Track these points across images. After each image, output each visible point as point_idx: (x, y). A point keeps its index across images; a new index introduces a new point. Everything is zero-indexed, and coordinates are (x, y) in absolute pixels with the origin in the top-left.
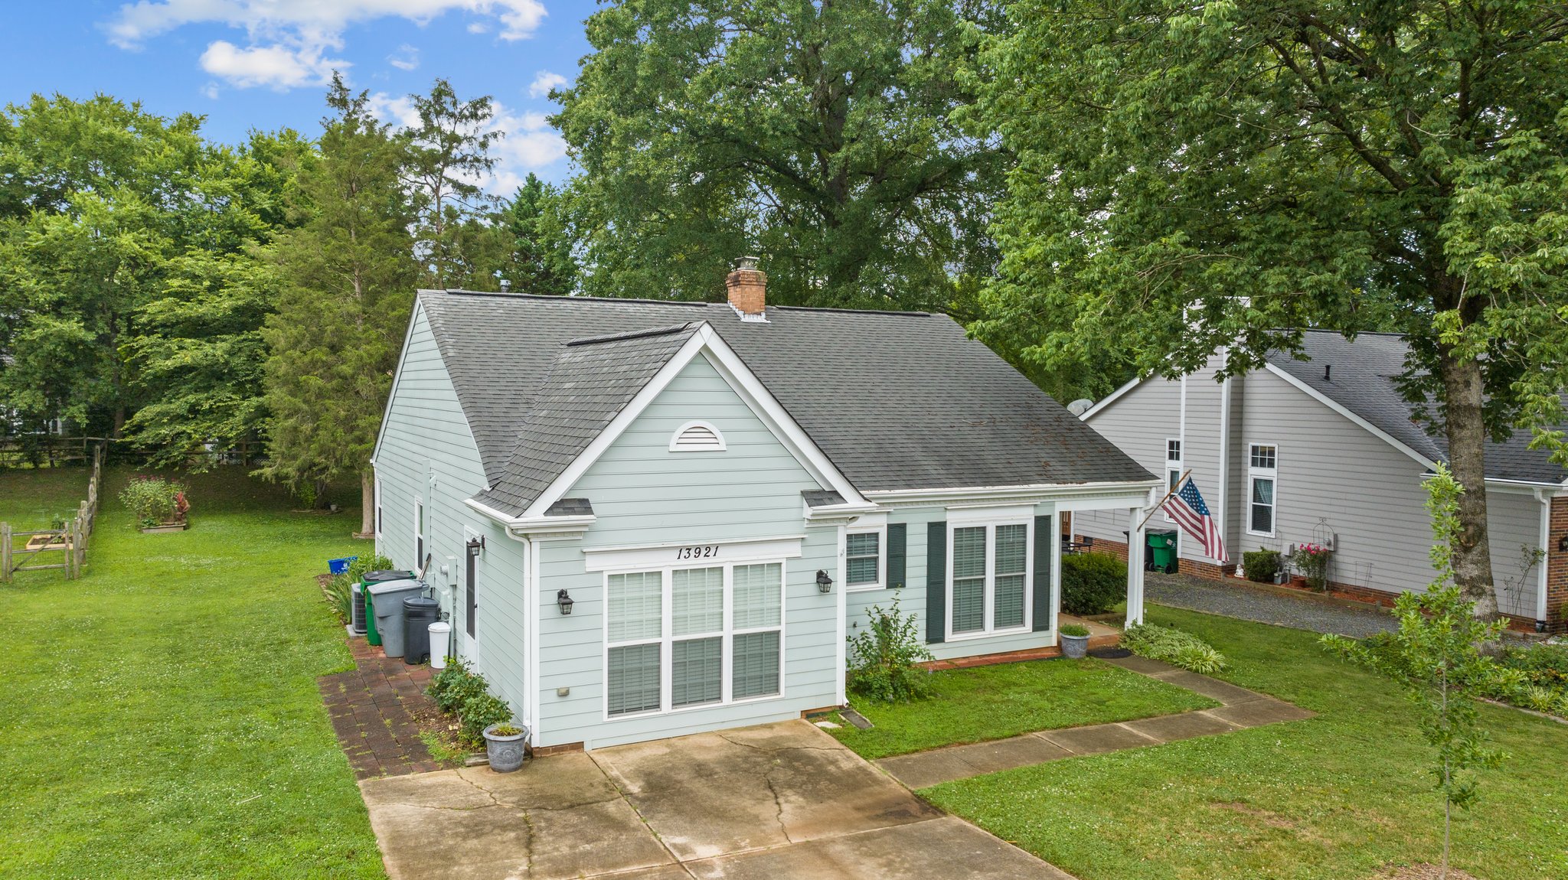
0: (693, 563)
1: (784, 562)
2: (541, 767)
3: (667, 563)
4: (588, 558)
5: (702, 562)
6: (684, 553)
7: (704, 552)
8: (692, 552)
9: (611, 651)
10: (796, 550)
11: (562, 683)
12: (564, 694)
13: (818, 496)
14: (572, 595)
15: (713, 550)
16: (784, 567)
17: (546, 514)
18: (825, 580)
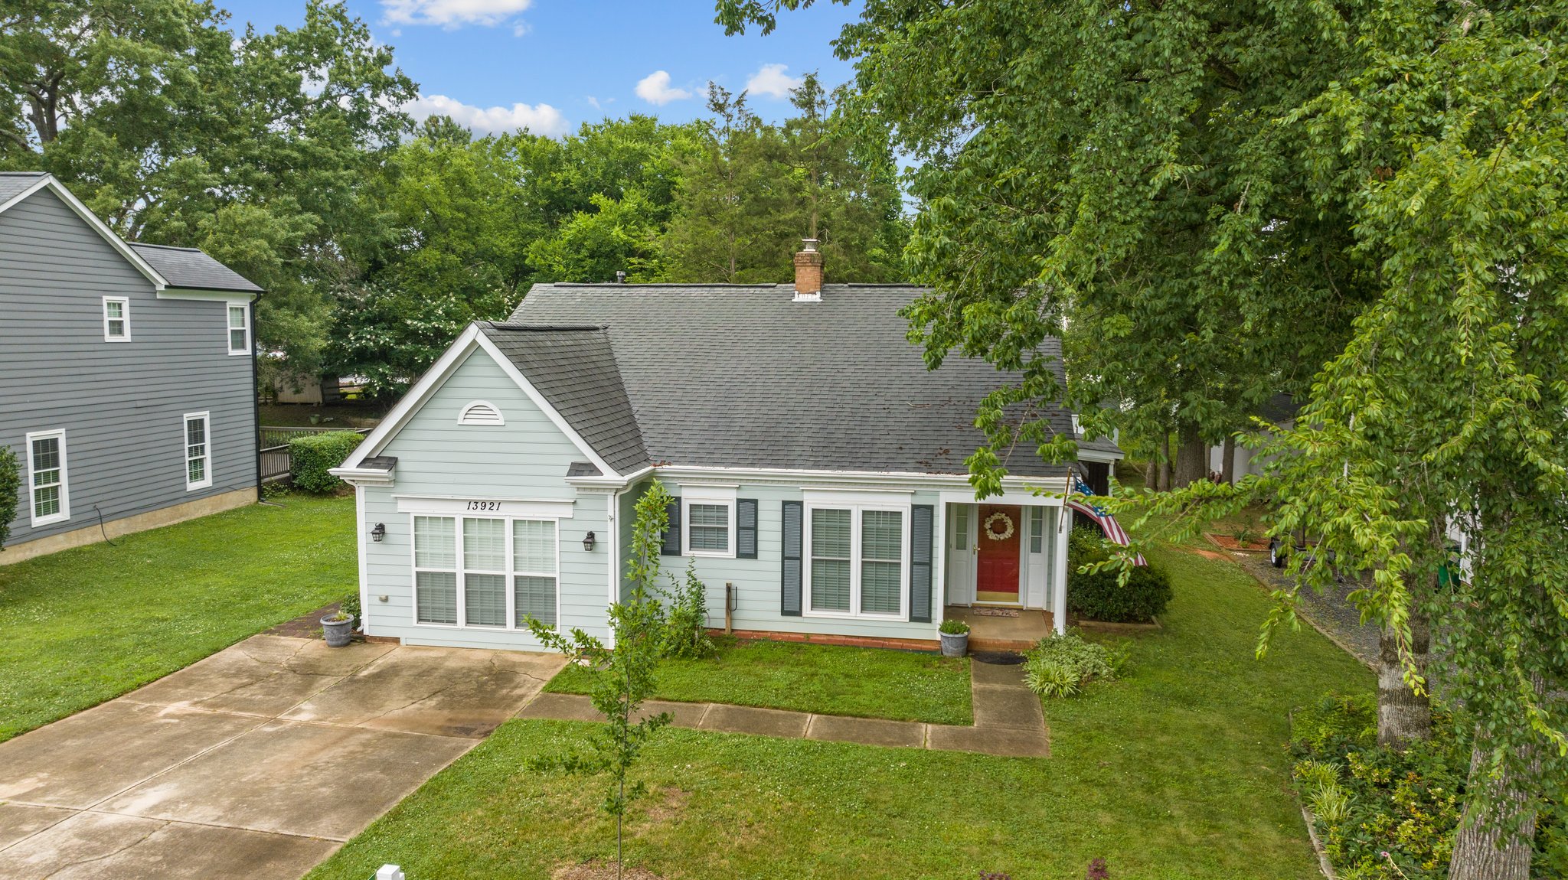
0: (479, 513)
1: (557, 520)
2: (358, 651)
3: (460, 512)
4: (399, 501)
5: (486, 514)
6: (473, 505)
7: (488, 506)
8: (479, 505)
9: (418, 573)
10: (567, 512)
11: (384, 595)
12: (386, 600)
13: (580, 468)
14: (387, 530)
15: (496, 506)
16: (557, 524)
17: (358, 466)
18: (590, 541)
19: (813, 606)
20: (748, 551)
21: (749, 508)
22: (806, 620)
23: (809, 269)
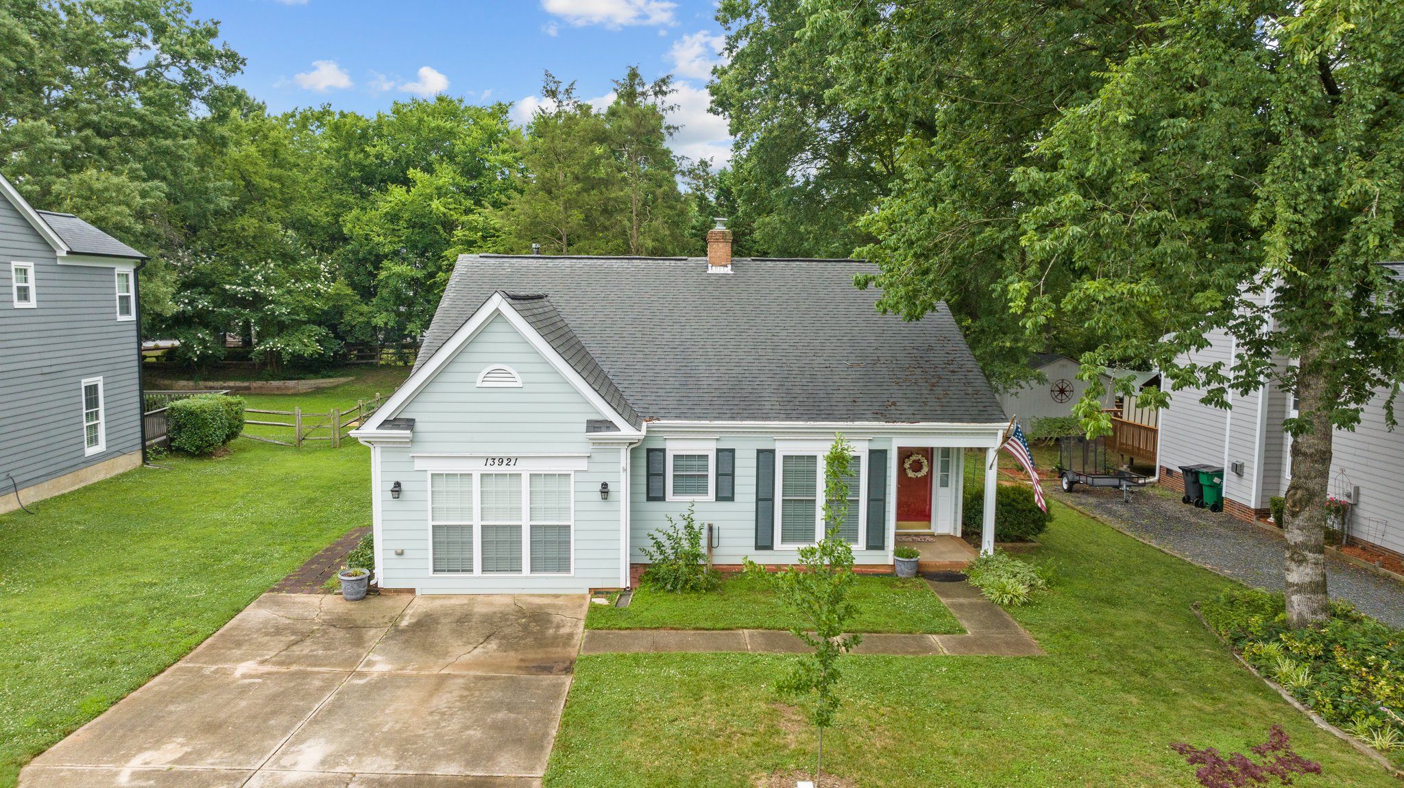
0: (496, 469)
1: (572, 473)
2: (375, 601)
3: (477, 468)
4: (416, 460)
5: (504, 469)
6: (490, 461)
7: (505, 462)
8: (496, 461)
9: (434, 527)
10: (583, 465)
11: (399, 547)
12: (401, 554)
13: (595, 425)
14: (403, 487)
15: (513, 461)
16: (572, 476)
17: (378, 428)
18: (605, 490)
19: (783, 540)
20: (726, 494)
21: (726, 457)
22: (776, 553)
23: (721, 245)
